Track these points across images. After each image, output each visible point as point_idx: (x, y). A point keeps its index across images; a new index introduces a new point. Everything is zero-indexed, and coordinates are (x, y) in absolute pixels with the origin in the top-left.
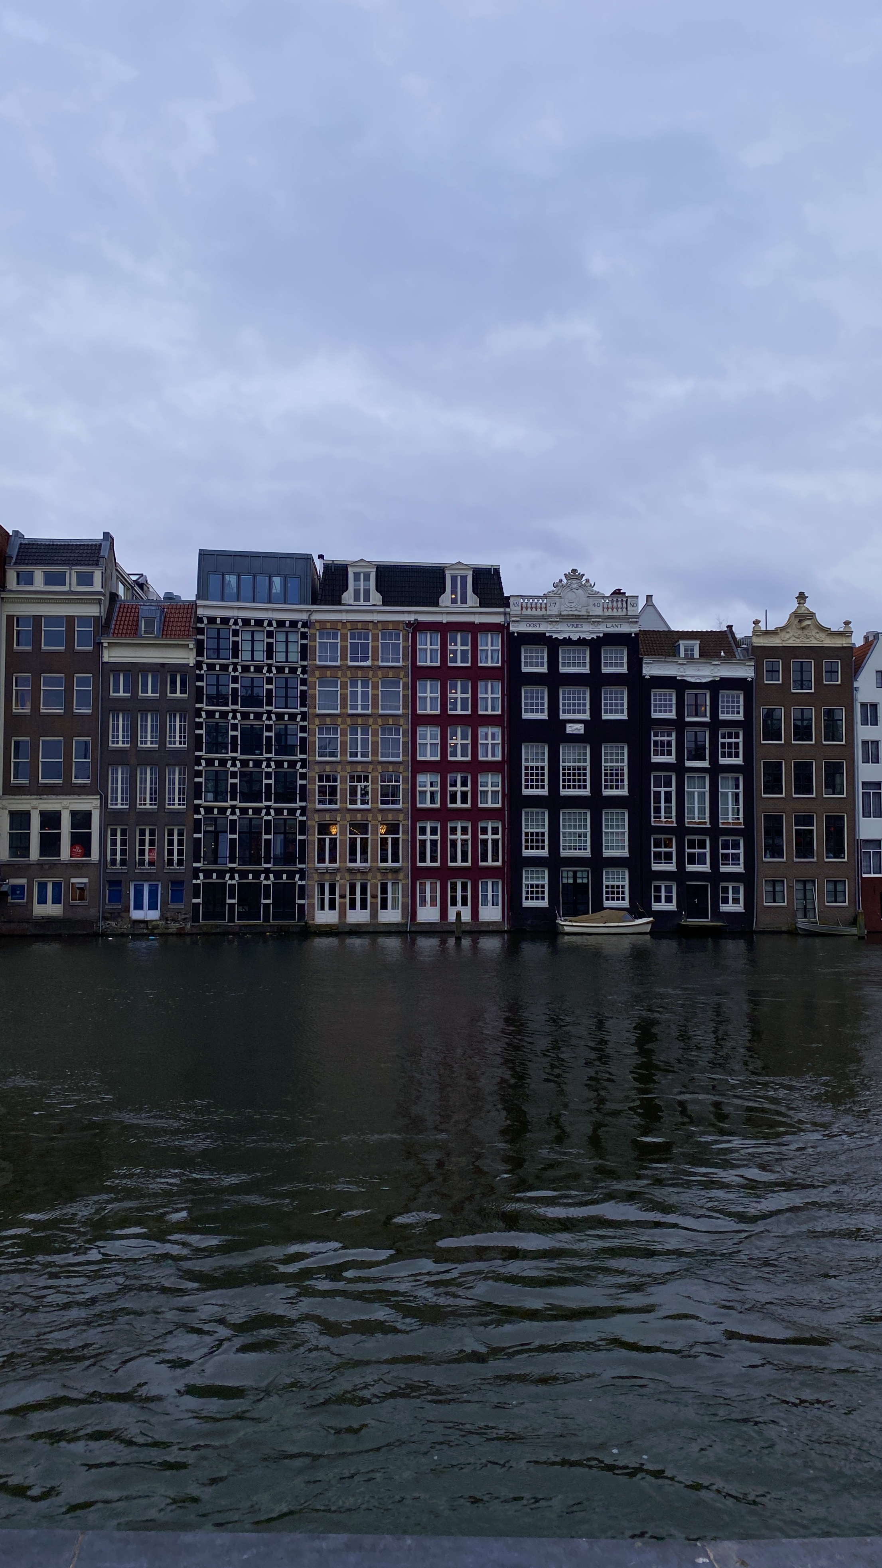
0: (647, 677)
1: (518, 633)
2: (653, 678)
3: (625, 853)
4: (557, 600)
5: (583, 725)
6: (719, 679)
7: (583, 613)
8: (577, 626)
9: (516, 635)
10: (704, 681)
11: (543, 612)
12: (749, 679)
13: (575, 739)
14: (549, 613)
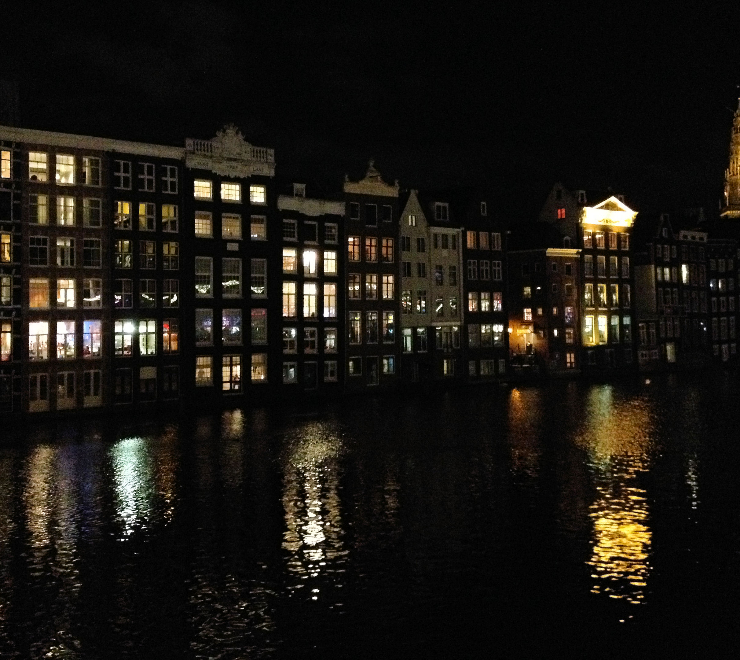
0: (281, 210)
1: (192, 169)
2: (284, 211)
3: (264, 342)
4: (219, 145)
5: (237, 244)
6: (323, 214)
7: (238, 157)
8: (233, 168)
9: (190, 169)
10: (316, 215)
11: (209, 154)
12: (342, 216)
13: (232, 254)
14: (214, 155)
